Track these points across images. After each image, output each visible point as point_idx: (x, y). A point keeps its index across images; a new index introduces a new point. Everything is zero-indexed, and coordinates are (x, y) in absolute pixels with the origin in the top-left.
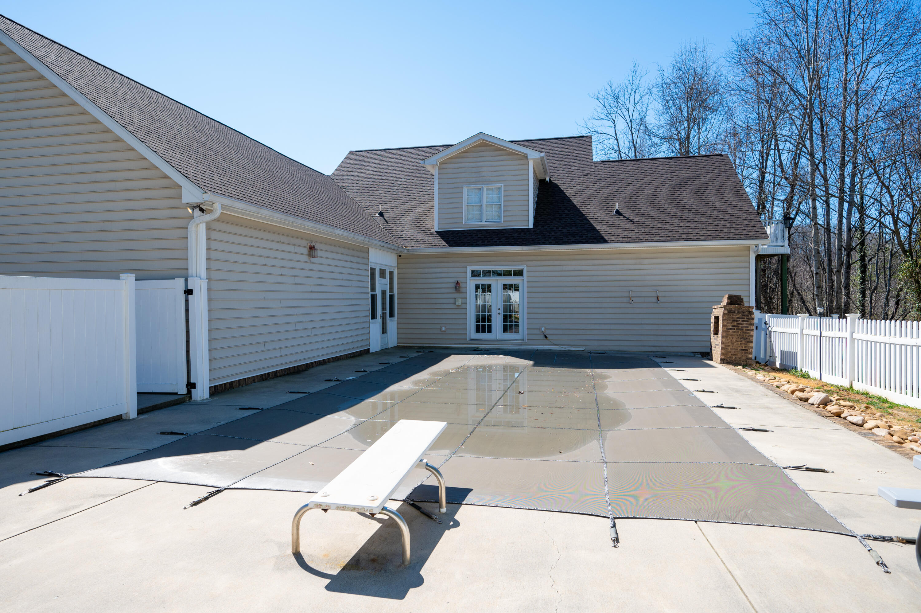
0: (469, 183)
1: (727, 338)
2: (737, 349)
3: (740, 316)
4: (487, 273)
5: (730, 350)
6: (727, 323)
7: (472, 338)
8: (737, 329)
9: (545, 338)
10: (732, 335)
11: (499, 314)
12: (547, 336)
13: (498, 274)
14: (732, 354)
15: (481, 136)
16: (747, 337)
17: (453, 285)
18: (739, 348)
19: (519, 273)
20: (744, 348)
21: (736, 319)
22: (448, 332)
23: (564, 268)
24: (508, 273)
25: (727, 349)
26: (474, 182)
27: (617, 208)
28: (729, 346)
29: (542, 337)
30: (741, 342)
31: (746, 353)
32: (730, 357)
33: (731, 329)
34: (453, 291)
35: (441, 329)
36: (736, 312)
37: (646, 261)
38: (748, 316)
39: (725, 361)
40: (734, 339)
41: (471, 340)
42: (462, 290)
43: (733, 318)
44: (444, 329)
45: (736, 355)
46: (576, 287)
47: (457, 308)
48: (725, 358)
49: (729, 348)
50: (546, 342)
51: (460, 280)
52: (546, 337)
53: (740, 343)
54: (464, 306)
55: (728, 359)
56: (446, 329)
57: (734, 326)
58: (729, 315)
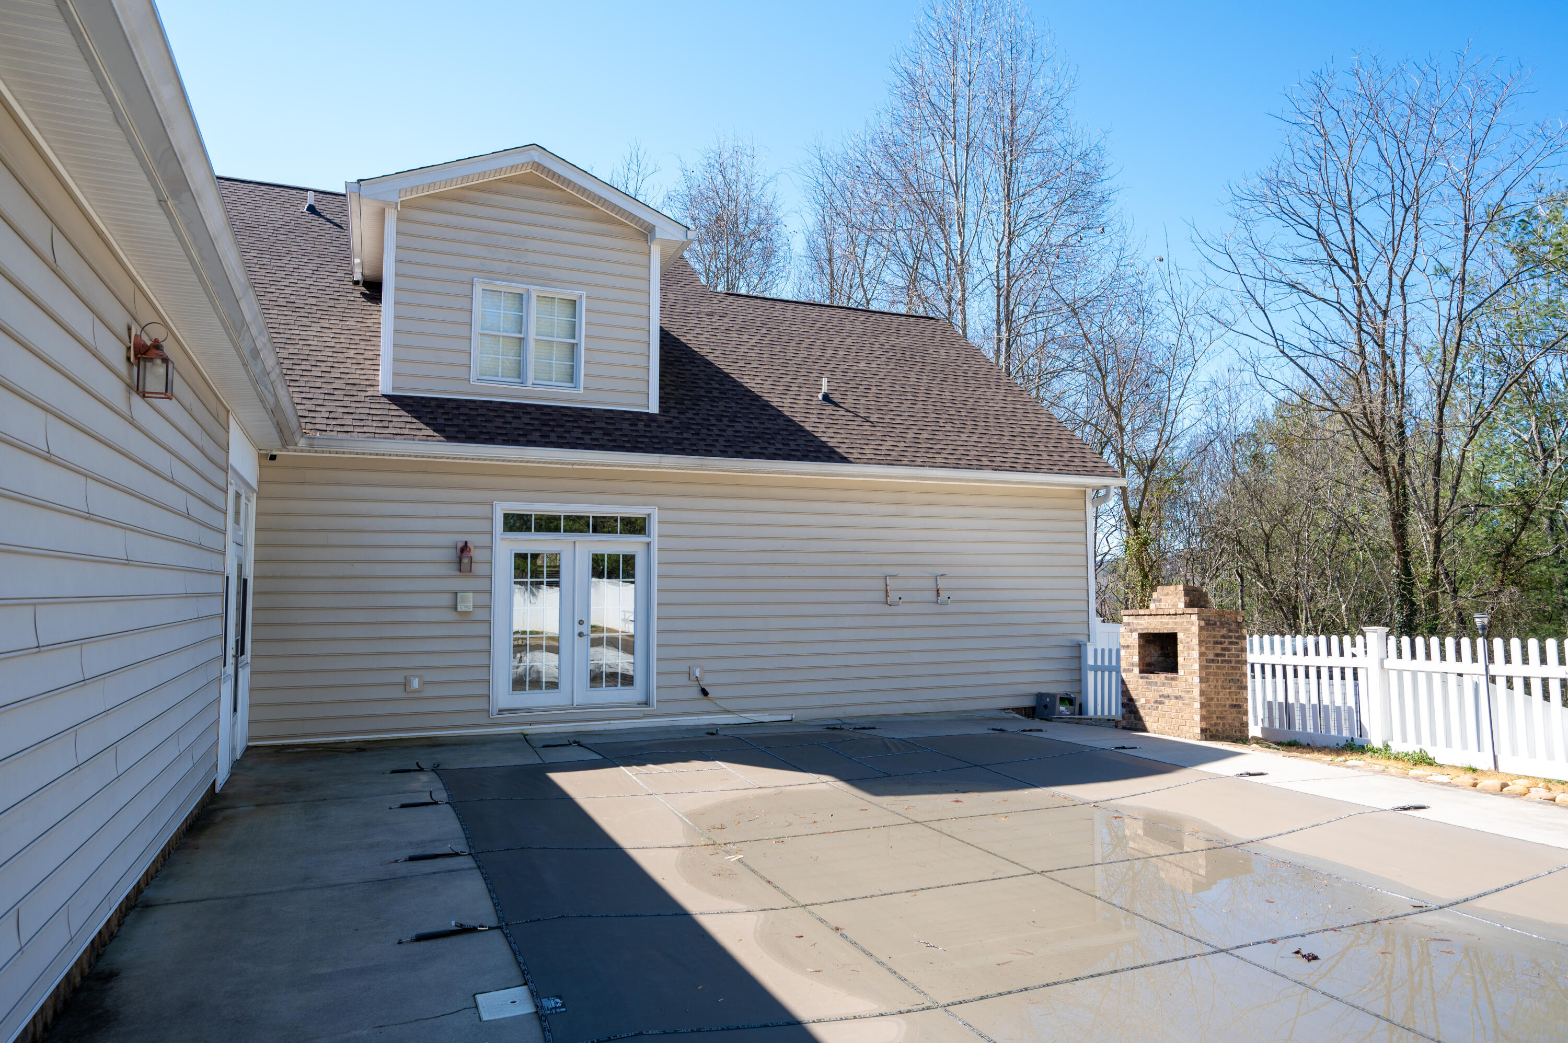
0: (491, 275)
1: (1208, 681)
2: (1225, 706)
3: (1224, 631)
4: (549, 524)
5: (1214, 709)
6: (1207, 648)
7: (502, 705)
8: (1223, 661)
9: (701, 696)
10: (1216, 674)
11: (581, 635)
12: (707, 688)
13: (577, 524)
14: (1217, 717)
15: (536, 156)
16: (1238, 677)
17: (452, 554)
18: (1229, 702)
19: (635, 526)
20: (1235, 703)
21: (1220, 639)
22: (430, 691)
23: (748, 518)
24: (601, 525)
25: (1209, 705)
26: (504, 274)
27: (824, 389)
28: (1212, 699)
29: (695, 693)
30: (1230, 688)
31: (1238, 713)
32: (1216, 724)
33: (1213, 661)
34: (450, 570)
35: (406, 684)
36: (1218, 623)
37: (916, 510)
38: (1237, 632)
39: (1208, 733)
40: (1220, 683)
41: (501, 711)
42: (478, 568)
43: (1215, 637)
44: (416, 684)
45: (1224, 718)
46: (775, 564)
47: (460, 622)
48: (1208, 727)
49: (1213, 703)
50: (705, 704)
51: (473, 540)
52: (705, 692)
53: (1228, 691)
54: (481, 614)
55: (1212, 729)
56: (424, 683)
57: (1217, 655)
58: (1208, 630)
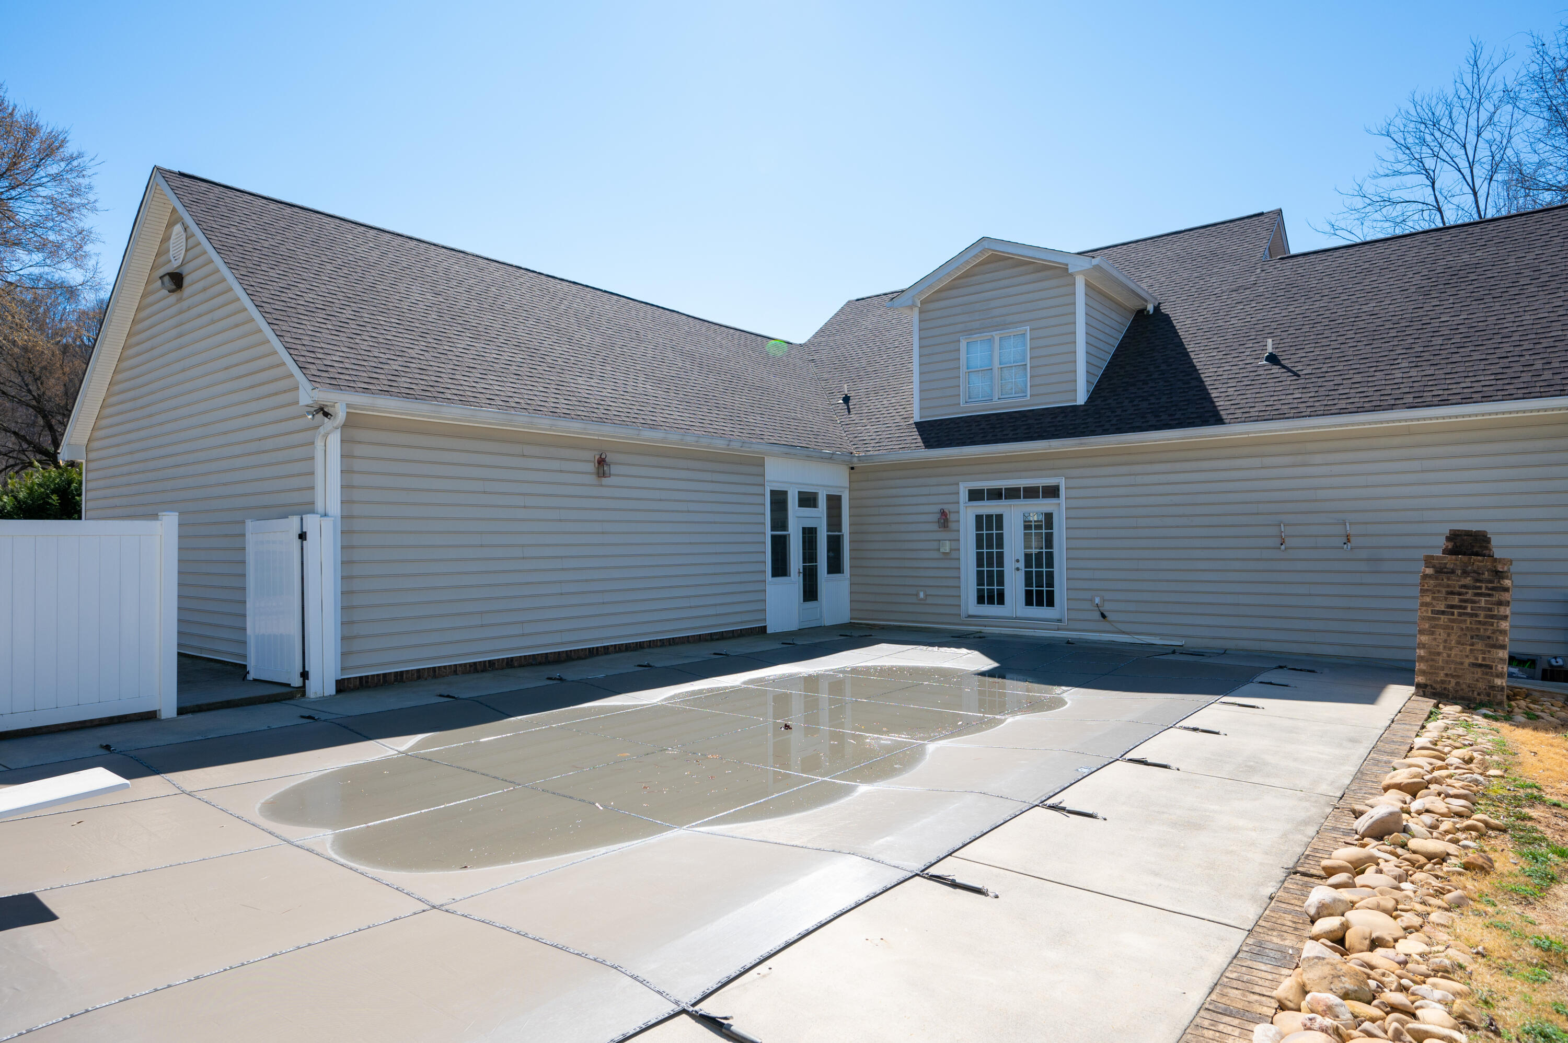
0: (969, 332)
1: (1433, 633)
2: (1462, 663)
3: (1468, 581)
4: (996, 494)
5: (1441, 663)
6: (1433, 598)
7: (971, 612)
8: (1460, 614)
9: (1102, 619)
10: (1446, 628)
11: (1018, 569)
12: (1105, 613)
13: (1013, 494)
14: (1447, 675)
15: (986, 244)
16: (1488, 633)
17: (935, 517)
18: (1467, 661)
19: (1052, 492)
20: (1480, 661)
21: (1457, 589)
22: (930, 601)
23: (1140, 480)
24: (1031, 493)
25: (1433, 660)
26: (976, 329)
27: (1270, 349)
28: (1439, 654)
29: (1097, 615)
30: (1472, 645)
31: (1487, 674)
32: (1443, 682)
33: (1443, 613)
34: (935, 527)
35: (917, 595)
36: (1459, 572)
37: (1318, 458)
38: (1491, 582)
39: (1429, 690)
40: (1454, 638)
41: (970, 616)
42: (952, 526)
43: (1448, 586)
44: (922, 595)
45: (1458, 677)
46: (1163, 516)
47: (942, 559)
48: (1428, 682)
49: (1440, 659)
50: (1104, 625)
51: (947, 508)
52: (1103, 616)
53: (1468, 648)
54: (954, 555)
55: (1438, 686)
56: (926, 596)
57: (1452, 607)
58: (1437, 578)
